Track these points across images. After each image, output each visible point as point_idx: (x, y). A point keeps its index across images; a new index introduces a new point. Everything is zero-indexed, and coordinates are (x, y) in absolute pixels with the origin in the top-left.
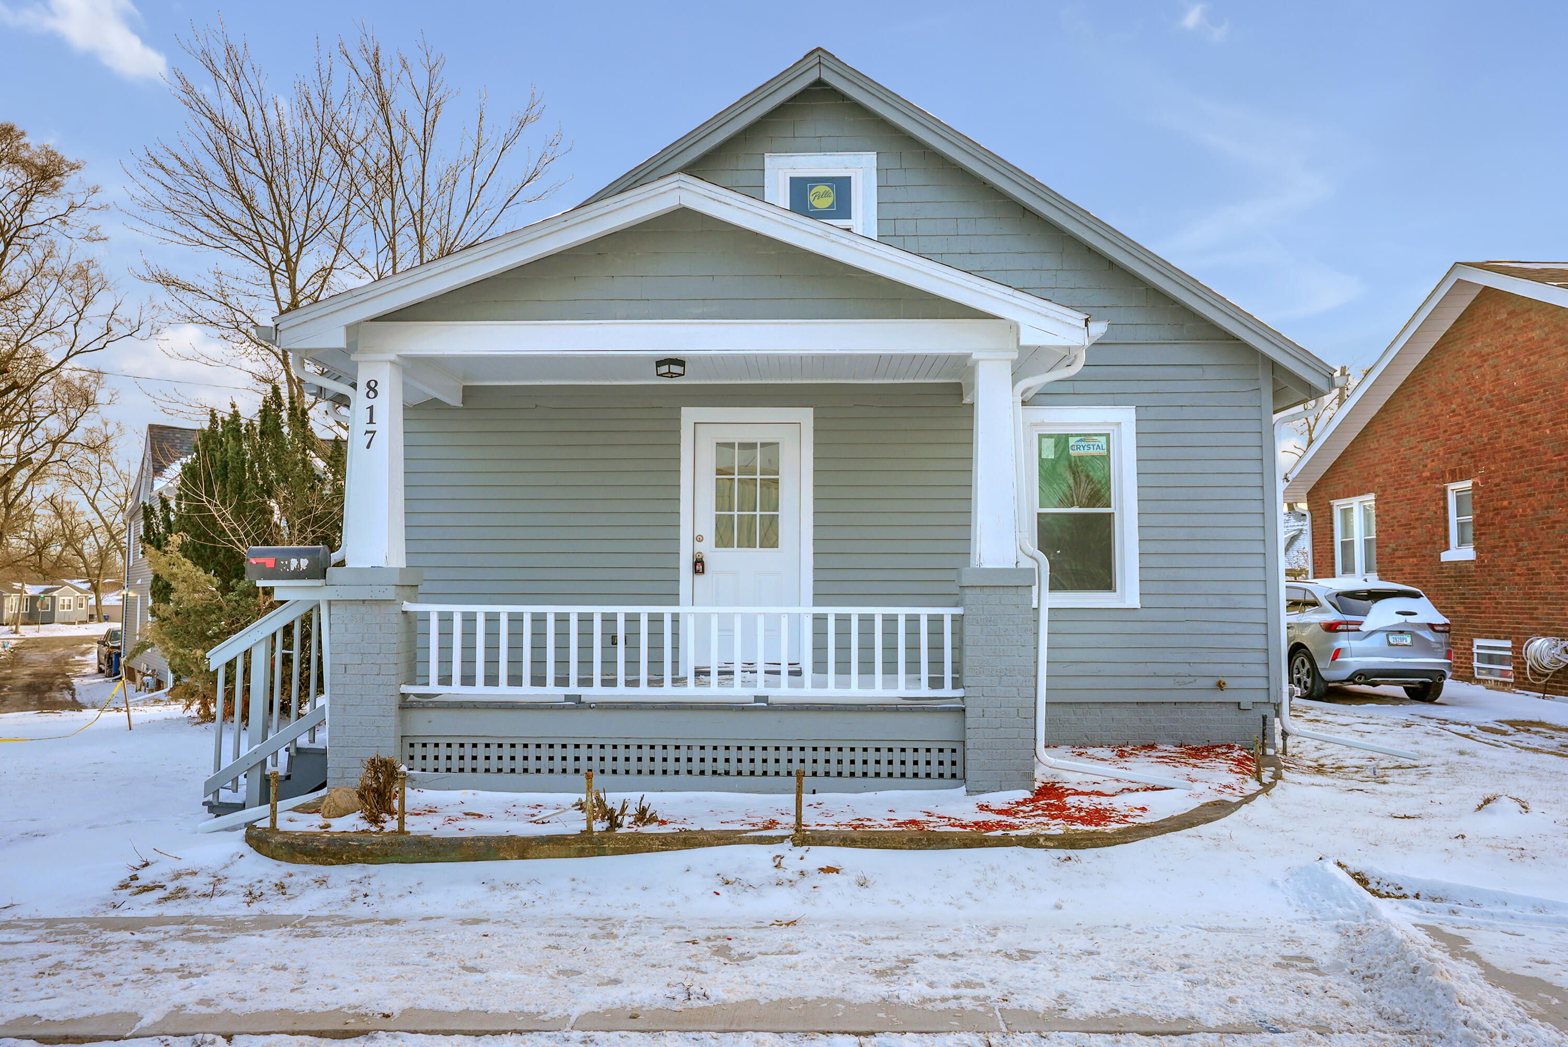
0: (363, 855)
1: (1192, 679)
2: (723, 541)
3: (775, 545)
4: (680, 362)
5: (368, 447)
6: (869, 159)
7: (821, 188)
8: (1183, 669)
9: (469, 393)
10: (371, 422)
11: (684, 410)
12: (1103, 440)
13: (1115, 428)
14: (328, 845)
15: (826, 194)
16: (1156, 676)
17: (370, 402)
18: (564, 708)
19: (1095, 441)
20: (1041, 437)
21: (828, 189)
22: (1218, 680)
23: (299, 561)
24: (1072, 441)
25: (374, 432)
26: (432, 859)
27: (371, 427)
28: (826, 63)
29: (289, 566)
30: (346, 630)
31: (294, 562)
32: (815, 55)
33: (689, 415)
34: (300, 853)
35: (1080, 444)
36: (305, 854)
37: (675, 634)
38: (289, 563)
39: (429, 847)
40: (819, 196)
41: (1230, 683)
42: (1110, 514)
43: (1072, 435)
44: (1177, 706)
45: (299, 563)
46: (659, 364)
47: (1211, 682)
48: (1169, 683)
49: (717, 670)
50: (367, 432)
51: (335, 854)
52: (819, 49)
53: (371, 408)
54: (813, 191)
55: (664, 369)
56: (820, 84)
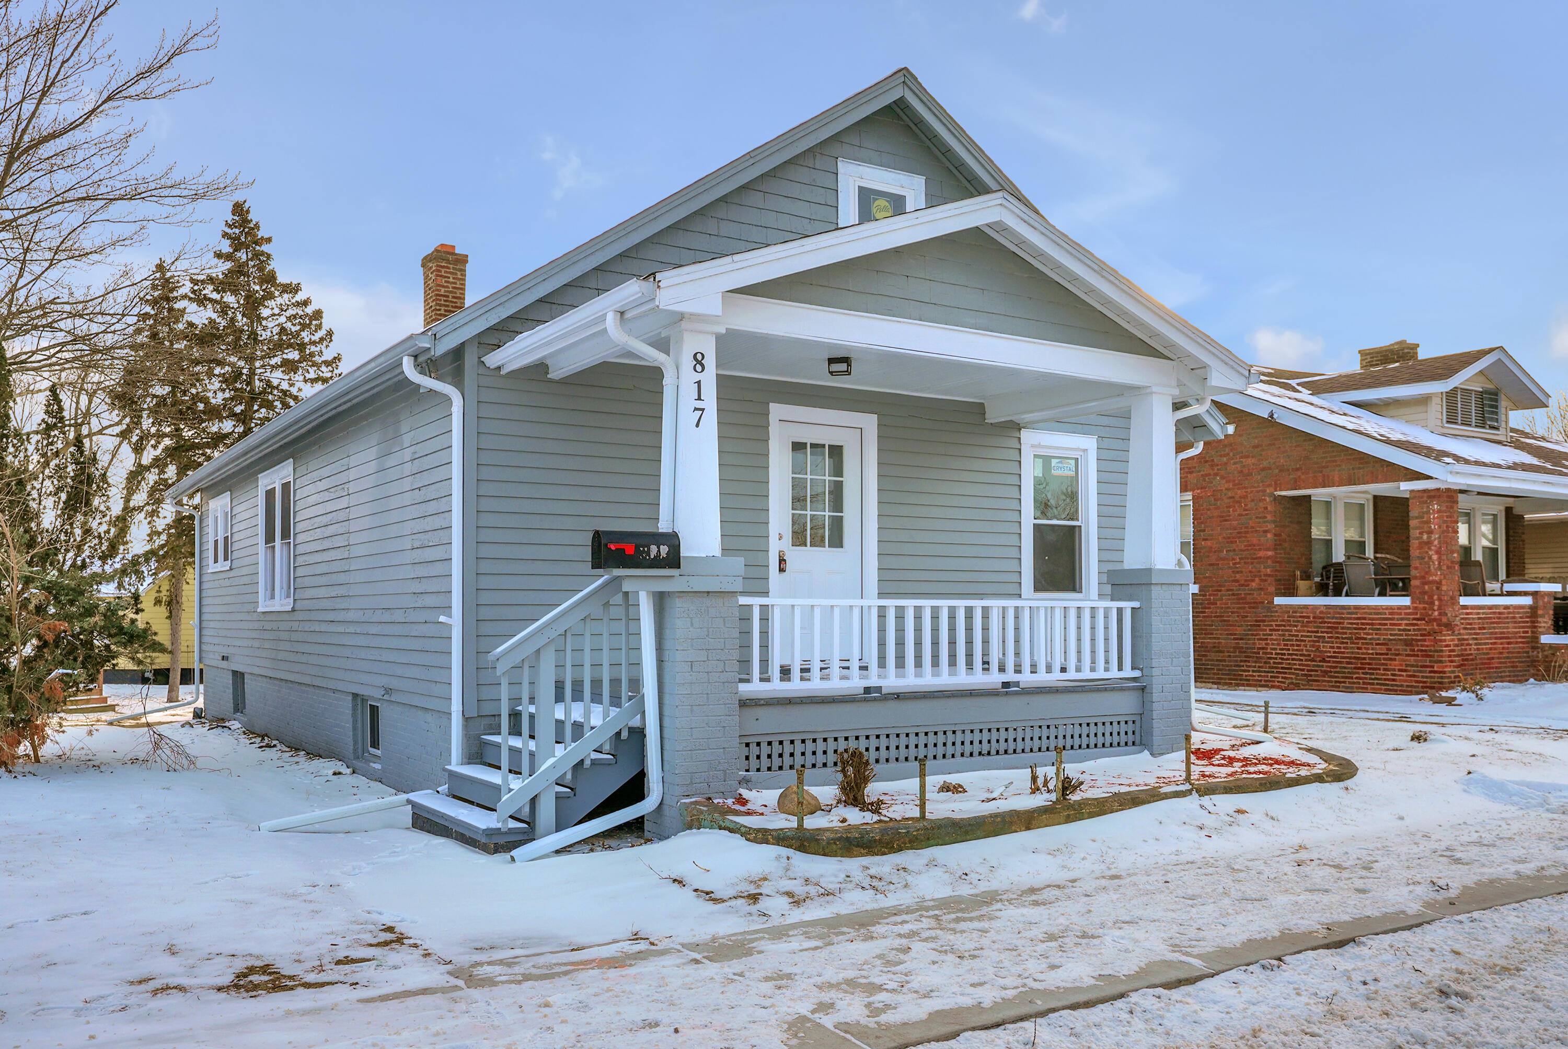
0: (911, 841)
2: (799, 538)
3: (841, 545)
4: (846, 360)
5: (697, 425)
6: (919, 183)
7: (880, 200)
10: (699, 399)
11: (772, 406)
12: (1073, 462)
13: (1082, 453)
14: (882, 835)
15: (885, 209)
17: (698, 377)
19: (1068, 463)
20: (1035, 457)
21: (887, 204)
23: (659, 548)
24: (1054, 462)
25: (703, 410)
26: (964, 838)
27: (699, 404)
28: (909, 83)
29: (648, 553)
30: (692, 624)
31: (654, 549)
32: (901, 74)
33: (777, 411)
34: (857, 846)
35: (1059, 465)
36: (862, 847)
37: (764, 633)
38: (649, 549)
39: (960, 828)
40: (880, 209)
42: (1074, 527)
43: (1055, 457)
45: (659, 551)
46: (831, 361)
49: (799, 667)
50: (696, 409)
51: (887, 844)
52: (905, 68)
53: (699, 383)
54: (875, 204)
55: (836, 367)
56: (901, 103)
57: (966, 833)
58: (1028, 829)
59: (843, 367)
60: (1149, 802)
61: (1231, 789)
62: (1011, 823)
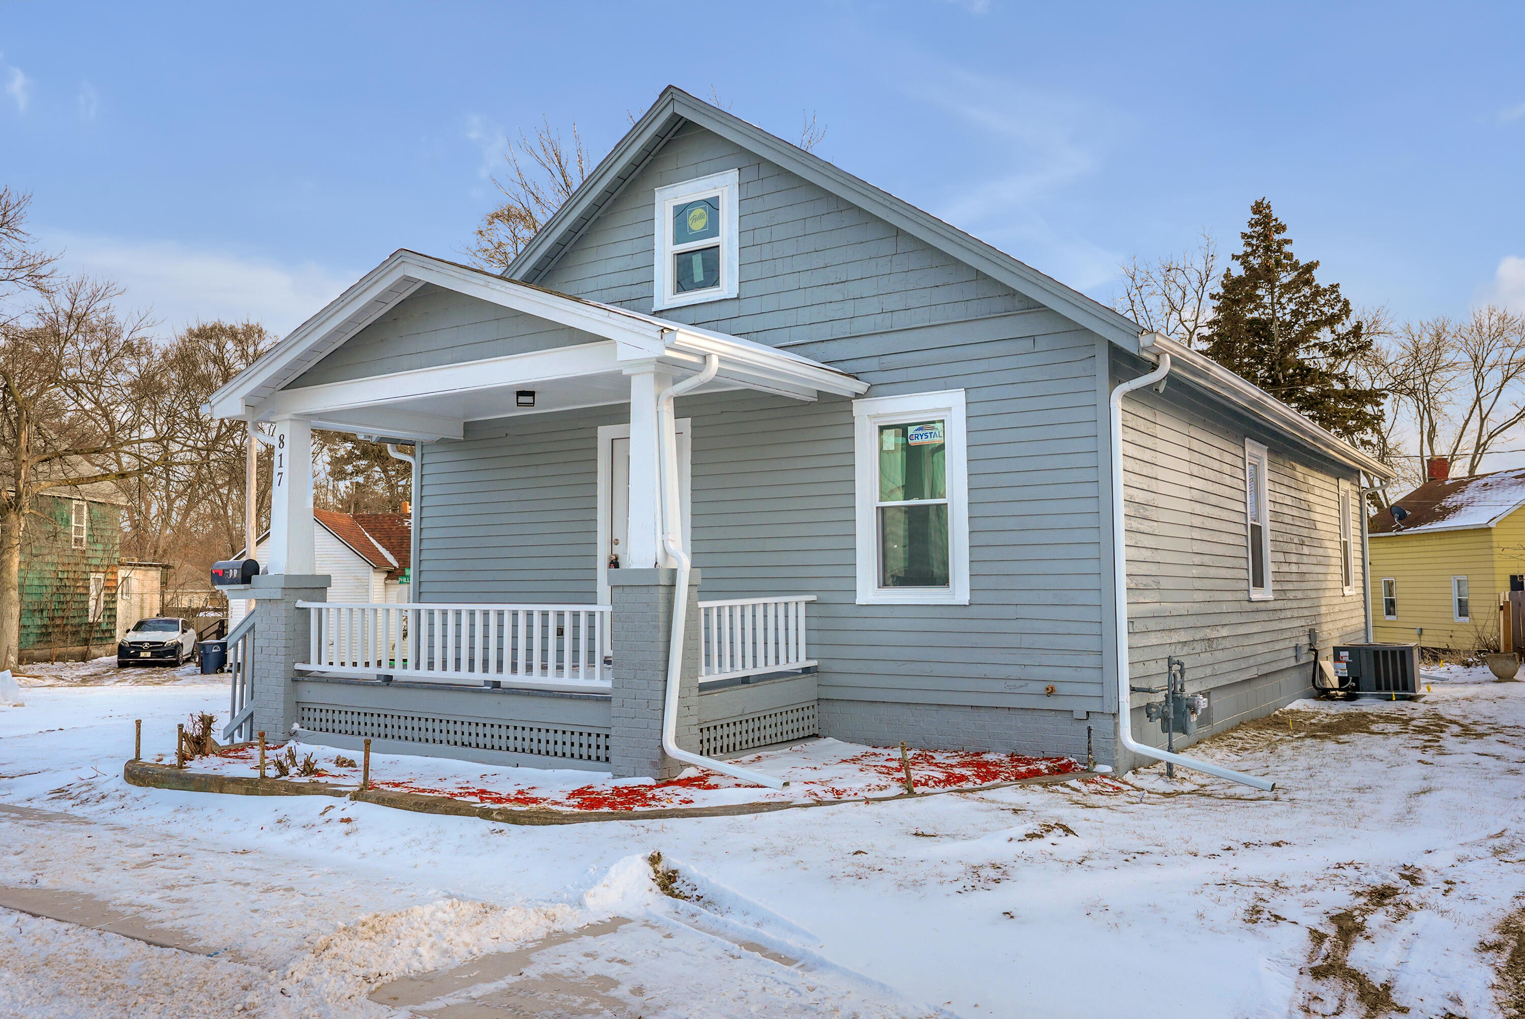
1: (1022, 683)
4: (532, 394)
6: (732, 176)
7: (698, 211)
8: (1014, 672)
9: (468, 427)
11: (600, 429)
12: (938, 427)
13: (948, 413)
15: (701, 216)
16: (986, 678)
18: (373, 685)
19: (933, 428)
20: (882, 429)
21: (702, 211)
22: (1046, 685)
24: (911, 430)
28: (677, 98)
29: (229, 575)
30: (262, 621)
31: (231, 572)
32: (668, 93)
35: (918, 432)
40: (696, 219)
41: (1061, 688)
42: (945, 505)
43: (911, 425)
44: (1011, 712)
46: (520, 393)
47: (1041, 688)
48: (999, 686)
52: (670, 87)
54: (691, 215)
55: (522, 399)
56: (676, 119)
57: (184, 784)
58: (221, 792)
59: (529, 399)
60: (309, 794)
61: (384, 800)
62: (210, 785)
